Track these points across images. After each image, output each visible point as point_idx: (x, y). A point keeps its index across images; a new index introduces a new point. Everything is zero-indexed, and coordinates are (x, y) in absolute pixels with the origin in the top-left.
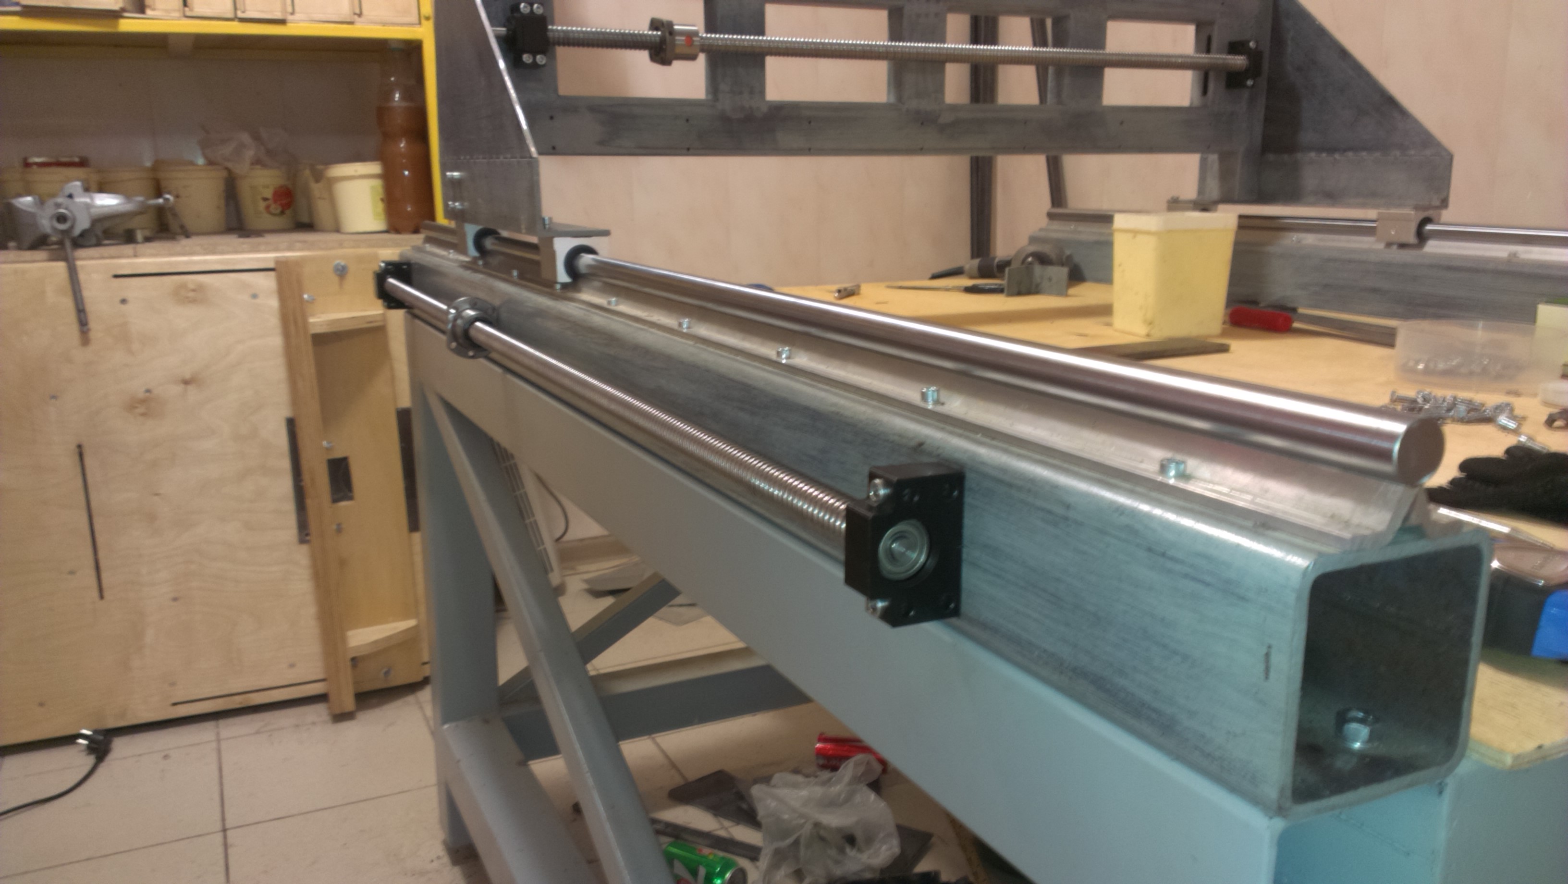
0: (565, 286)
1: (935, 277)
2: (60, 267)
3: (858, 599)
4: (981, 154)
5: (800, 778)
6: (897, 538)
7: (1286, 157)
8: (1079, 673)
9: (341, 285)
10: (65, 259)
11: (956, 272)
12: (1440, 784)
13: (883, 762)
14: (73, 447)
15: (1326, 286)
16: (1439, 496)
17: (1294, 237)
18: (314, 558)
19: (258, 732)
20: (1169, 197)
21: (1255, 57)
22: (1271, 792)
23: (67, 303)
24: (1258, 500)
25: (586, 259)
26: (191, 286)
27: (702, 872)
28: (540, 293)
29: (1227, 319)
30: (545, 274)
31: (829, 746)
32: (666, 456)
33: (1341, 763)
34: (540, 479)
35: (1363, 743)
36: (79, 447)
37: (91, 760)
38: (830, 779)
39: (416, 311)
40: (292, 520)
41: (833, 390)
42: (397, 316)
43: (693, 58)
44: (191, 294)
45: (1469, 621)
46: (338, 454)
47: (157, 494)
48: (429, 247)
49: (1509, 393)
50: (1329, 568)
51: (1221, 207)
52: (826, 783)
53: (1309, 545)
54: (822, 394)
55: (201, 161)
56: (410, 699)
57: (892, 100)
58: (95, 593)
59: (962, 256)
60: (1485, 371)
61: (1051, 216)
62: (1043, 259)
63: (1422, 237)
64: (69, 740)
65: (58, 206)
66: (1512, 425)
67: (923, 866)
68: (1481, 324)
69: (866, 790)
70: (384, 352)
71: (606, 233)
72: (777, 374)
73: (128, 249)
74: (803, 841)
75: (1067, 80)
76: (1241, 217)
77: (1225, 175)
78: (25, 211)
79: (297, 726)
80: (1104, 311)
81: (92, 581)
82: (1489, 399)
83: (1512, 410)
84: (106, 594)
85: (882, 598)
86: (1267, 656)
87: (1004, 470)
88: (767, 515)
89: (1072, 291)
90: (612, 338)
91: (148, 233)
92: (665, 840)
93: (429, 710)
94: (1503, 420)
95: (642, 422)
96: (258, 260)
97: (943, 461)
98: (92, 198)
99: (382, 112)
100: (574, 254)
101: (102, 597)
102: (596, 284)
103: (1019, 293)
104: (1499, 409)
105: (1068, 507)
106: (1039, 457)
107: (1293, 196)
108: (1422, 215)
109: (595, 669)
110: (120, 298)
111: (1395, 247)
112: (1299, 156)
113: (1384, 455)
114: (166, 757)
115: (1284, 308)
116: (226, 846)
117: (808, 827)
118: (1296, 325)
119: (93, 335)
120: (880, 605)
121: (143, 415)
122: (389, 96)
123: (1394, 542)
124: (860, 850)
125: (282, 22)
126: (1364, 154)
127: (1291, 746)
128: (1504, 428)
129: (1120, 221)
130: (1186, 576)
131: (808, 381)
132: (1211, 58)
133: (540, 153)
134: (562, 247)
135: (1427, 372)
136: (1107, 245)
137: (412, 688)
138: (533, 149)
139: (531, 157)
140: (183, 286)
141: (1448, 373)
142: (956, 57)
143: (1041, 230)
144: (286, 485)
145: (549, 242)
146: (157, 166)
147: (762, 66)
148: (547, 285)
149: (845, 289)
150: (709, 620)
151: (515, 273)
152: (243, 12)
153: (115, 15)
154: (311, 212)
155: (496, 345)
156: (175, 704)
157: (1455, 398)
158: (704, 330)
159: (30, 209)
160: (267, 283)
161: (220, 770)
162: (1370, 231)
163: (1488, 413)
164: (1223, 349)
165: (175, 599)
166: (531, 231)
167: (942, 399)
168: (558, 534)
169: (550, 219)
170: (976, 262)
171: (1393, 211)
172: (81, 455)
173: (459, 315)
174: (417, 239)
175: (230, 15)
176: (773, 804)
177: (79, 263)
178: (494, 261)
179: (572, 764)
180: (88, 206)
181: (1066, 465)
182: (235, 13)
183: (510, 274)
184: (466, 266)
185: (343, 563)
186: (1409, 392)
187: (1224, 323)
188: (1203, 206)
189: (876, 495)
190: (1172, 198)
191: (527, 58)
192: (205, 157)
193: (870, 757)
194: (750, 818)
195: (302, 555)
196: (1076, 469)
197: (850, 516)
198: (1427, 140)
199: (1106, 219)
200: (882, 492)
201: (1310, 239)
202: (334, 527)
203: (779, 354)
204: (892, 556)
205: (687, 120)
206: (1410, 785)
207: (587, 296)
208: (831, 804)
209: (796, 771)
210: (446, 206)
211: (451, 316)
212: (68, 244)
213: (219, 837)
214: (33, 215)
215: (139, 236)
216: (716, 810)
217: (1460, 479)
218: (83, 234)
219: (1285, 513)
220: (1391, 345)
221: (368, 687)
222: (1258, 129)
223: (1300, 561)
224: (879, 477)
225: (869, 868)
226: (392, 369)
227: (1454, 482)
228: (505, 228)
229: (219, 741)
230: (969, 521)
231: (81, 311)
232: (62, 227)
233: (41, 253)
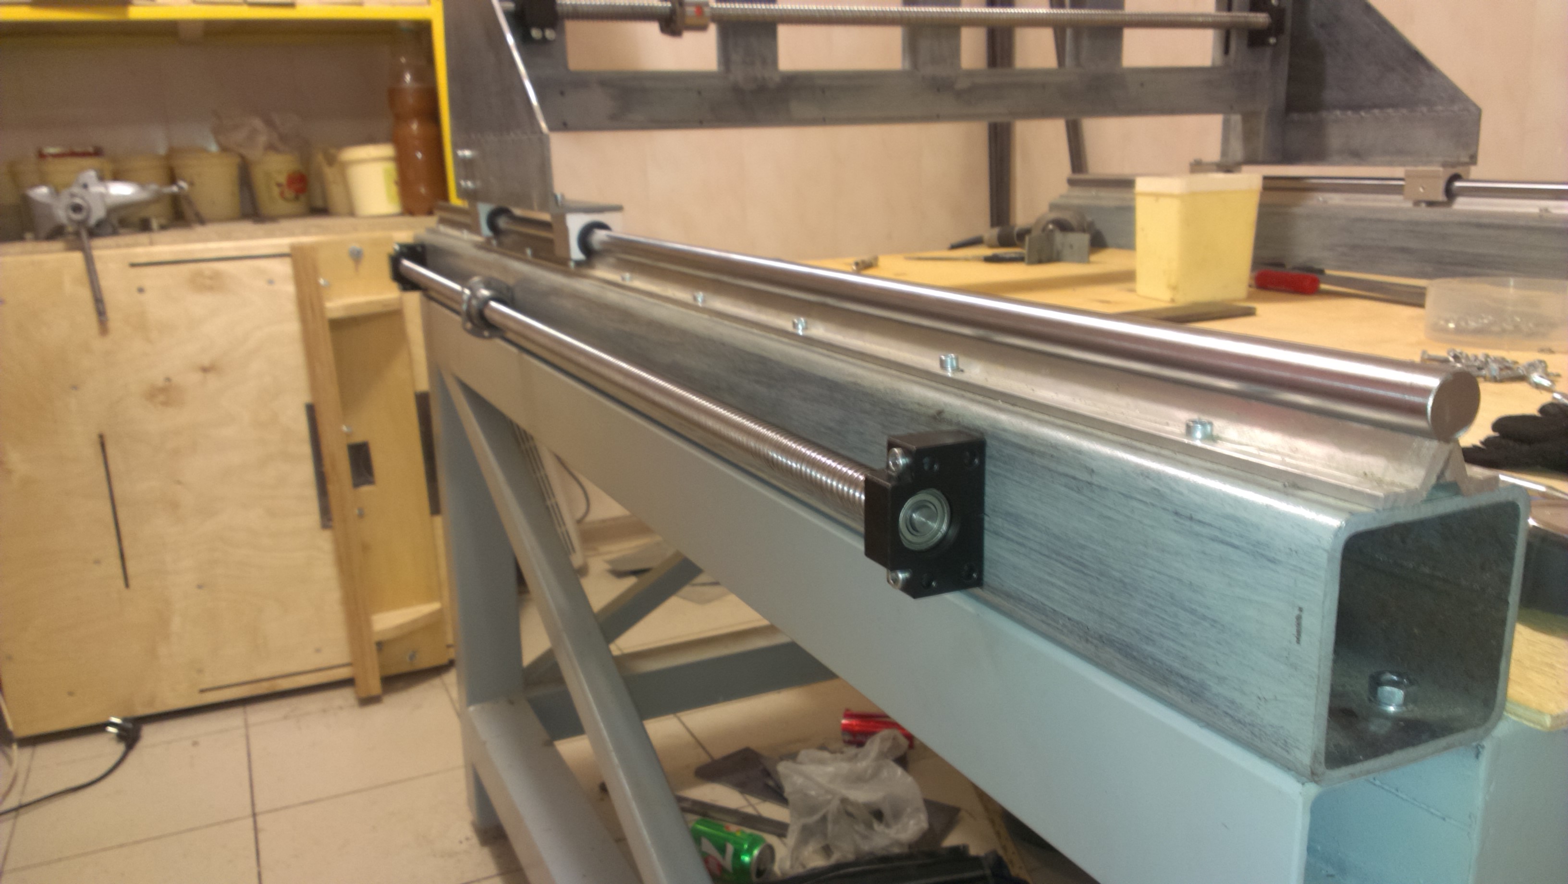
0: (579, 264)
1: (954, 247)
2: (77, 257)
3: (879, 571)
4: (999, 119)
5: (826, 755)
6: (918, 508)
7: (1310, 116)
8: (1105, 640)
9: (357, 269)
10: (82, 248)
11: (975, 242)
12: (1477, 747)
13: (910, 737)
14: (95, 437)
15: (1354, 247)
16: (1472, 456)
17: (1320, 198)
18: (336, 542)
19: (286, 718)
20: (1192, 160)
21: (1277, 15)
22: (1304, 757)
23: (85, 294)
24: (1288, 460)
25: (600, 236)
26: (208, 273)
27: (730, 848)
28: (553, 270)
29: (1253, 282)
30: (559, 252)
31: (854, 722)
32: (683, 432)
33: (1376, 727)
34: (559, 459)
35: (1398, 706)
36: (101, 437)
37: (121, 748)
38: (856, 755)
39: (433, 294)
40: (313, 506)
41: (851, 360)
42: (413, 299)
43: (703, 28)
44: (208, 282)
45: (1506, 580)
46: (358, 439)
47: (179, 483)
48: (443, 228)
49: (1542, 351)
50: (1362, 528)
51: (1245, 168)
52: (853, 759)
53: (1341, 504)
54: (839, 365)
55: (214, 148)
56: (436, 682)
57: (907, 66)
58: (121, 582)
59: (982, 226)
60: (1517, 329)
61: (1072, 182)
62: (1063, 226)
63: (1450, 194)
64: (99, 728)
65: (73, 195)
66: (1546, 383)
67: (952, 840)
68: (1512, 281)
69: (893, 765)
70: (401, 336)
71: (618, 209)
72: (793, 346)
73: (143, 237)
74: (830, 818)
75: (1085, 42)
76: (1266, 178)
77: (1248, 136)
78: (41, 202)
79: (324, 711)
80: (1127, 277)
81: (118, 571)
82: (1521, 357)
83: (1546, 367)
84: (132, 582)
85: (903, 569)
86: (1299, 618)
87: (1025, 436)
88: (786, 488)
89: (1094, 258)
90: (626, 315)
91: (163, 221)
92: (692, 818)
93: (454, 693)
94: (1536, 378)
95: (658, 398)
96: (273, 245)
97: (963, 429)
98: (106, 188)
99: (394, 93)
100: (586, 232)
101: (127, 585)
102: (611, 260)
103: (1040, 261)
104: (1532, 366)
105: (1092, 472)
106: (1060, 422)
107: (1318, 156)
108: (1452, 171)
109: (620, 649)
110: (136, 289)
111: (1423, 205)
112: (1324, 114)
113: (1417, 410)
114: (195, 744)
115: (1311, 270)
116: (256, 830)
117: (835, 804)
118: (1324, 286)
119: (111, 325)
120: (901, 576)
121: (163, 403)
122: (400, 78)
123: (1429, 500)
124: (888, 826)
126: (1390, 111)
127: (1324, 711)
128: (1538, 386)
129: (1142, 185)
130: (1214, 539)
131: (825, 352)
132: (1232, 17)
133: (552, 128)
134: (575, 223)
135: (1458, 331)
136: (1128, 211)
137: (437, 671)
138: (543, 125)
139: (541, 132)
140: (200, 273)
141: (1480, 331)
142: (972, 21)
143: (1062, 196)
144: (306, 471)
145: (561, 220)
146: (172, 153)
147: (773, 35)
148: (560, 263)
149: (863, 262)
150: (733, 598)
151: (529, 252)
154: (325, 195)
155: (511, 324)
156: (203, 691)
157: (1487, 356)
158: (720, 304)
159: (45, 200)
160: (283, 269)
161: (249, 755)
162: (1398, 190)
163: (1521, 372)
164: (1249, 312)
165: (200, 587)
166: (543, 207)
167: (961, 367)
168: (579, 514)
169: (563, 196)
170: (995, 231)
171: (1421, 168)
172: (103, 446)
173: (474, 295)
174: (431, 221)
176: (799, 780)
177: (96, 253)
178: (508, 240)
179: (597, 743)
180: (103, 196)
181: (1089, 430)
183: (524, 253)
184: (479, 246)
185: (366, 548)
186: (1440, 351)
187: (1250, 286)
188: (1227, 167)
189: (895, 464)
190: (1195, 161)
191: (536, 33)
192: (219, 144)
193: (896, 732)
194: (777, 794)
195: (325, 541)
196: (1099, 433)
197: (869, 487)
198: (1455, 95)
199: (1127, 184)
200: (901, 461)
201: (1336, 199)
202: (356, 512)
203: (795, 326)
204: (912, 526)
205: (699, 93)
206: (1447, 748)
207: (602, 272)
208: (858, 779)
209: (823, 748)
210: (458, 185)
211: (465, 298)
212: (84, 234)
213: (250, 821)
214: (47, 206)
215: (155, 224)
216: (743, 787)
217: (1495, 438)
218: (100, 224)
219: (1315, 472)
220: (1421, 305)
221: (394, 670)
222: (1282, 89)
223: (1333, 522)
224: (897, 446)
225: (898, 843)
226: (410, 354)
227: (1488, 442)
228: (518, 205)
229: (247, 726)
230: (988, 490)
231: (99, 301)
232: (77, 217)
233: (58, 245)
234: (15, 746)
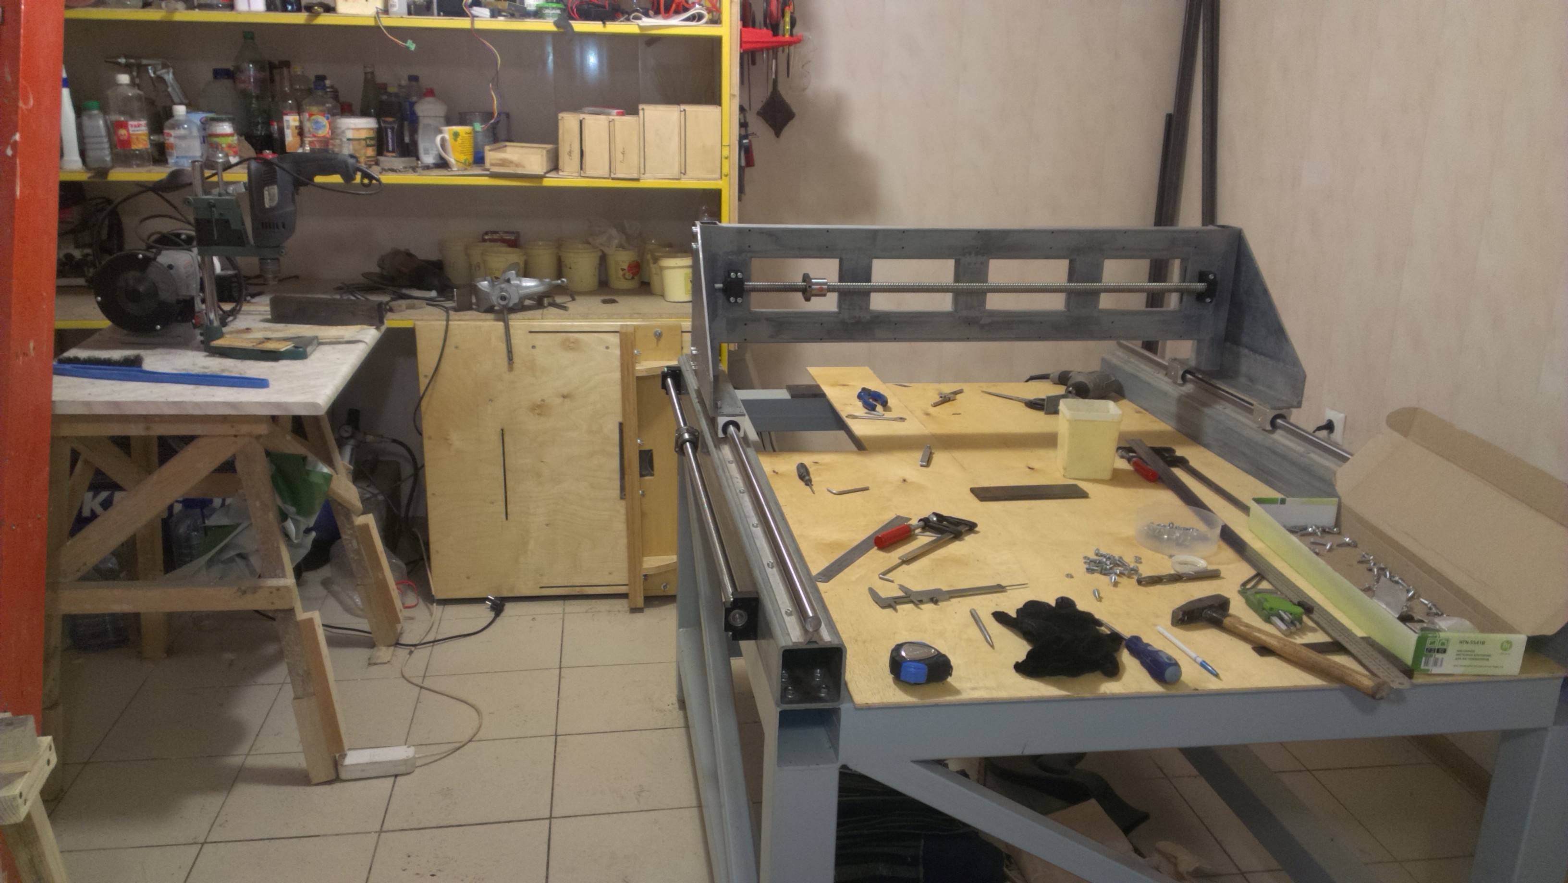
2: (501, 324)
7: (1234, 348)
9: (657, 344)
10: (503, 320)
14: (499, 430)
18: (628, 509)
19: (586, 612)
21: (1211, 285)
23: (503, 347)
26: (572, 340)
36: (502, 430)
37: (492, 614)
40: (617, 485)
43: (827, 295)
44: (572, 345)
46: (646, 448)
47: (542, 462)
55: (585, 250)
58: (504, 516)
64: (481, 600)
65: (502, 290)
73: (539, 314)
78: (483, 291)
81: (503, 509)
84: (510, 517)
91: (551, 302)
96: (611, 326)
98: (520, 281)
101: (507, 519)
108: (1279, 410)
110: (531, 346)
111: (1259, 429)
114: (533, 619)
116: (560, 677)
119: (515, 366)
121: (539, 414)
125: (638, 180)
126: (1268, 360)
132: (1187, 286)
140: (567, 340)
144: (615, 463)
152: (615, 174)
153: (540, 177)
154: (649, 284)
156: (541, 587)
159: (486, 290)
160: (615, 340)
161: (563, 631)
162: (1251, 412)
165: (547, 525)
172: (503, 435)
175: (607, 176)
177: (511, 323)
180: (518, 288)
182: (610, 175)
185: (643, 516)
195: (621, 507)
198: (1295, 362)
202: (640, 491)
205: (822, 324)
212: (505, 311)
213: (557, 671)
214: (486, 293)
215: (546, 305)
218: (516, 305)
221: (652, 593)
229: (564, 613)
231: (510, 352)
232: (503, 303)
233: (491, 316)
234: (435, 604)
